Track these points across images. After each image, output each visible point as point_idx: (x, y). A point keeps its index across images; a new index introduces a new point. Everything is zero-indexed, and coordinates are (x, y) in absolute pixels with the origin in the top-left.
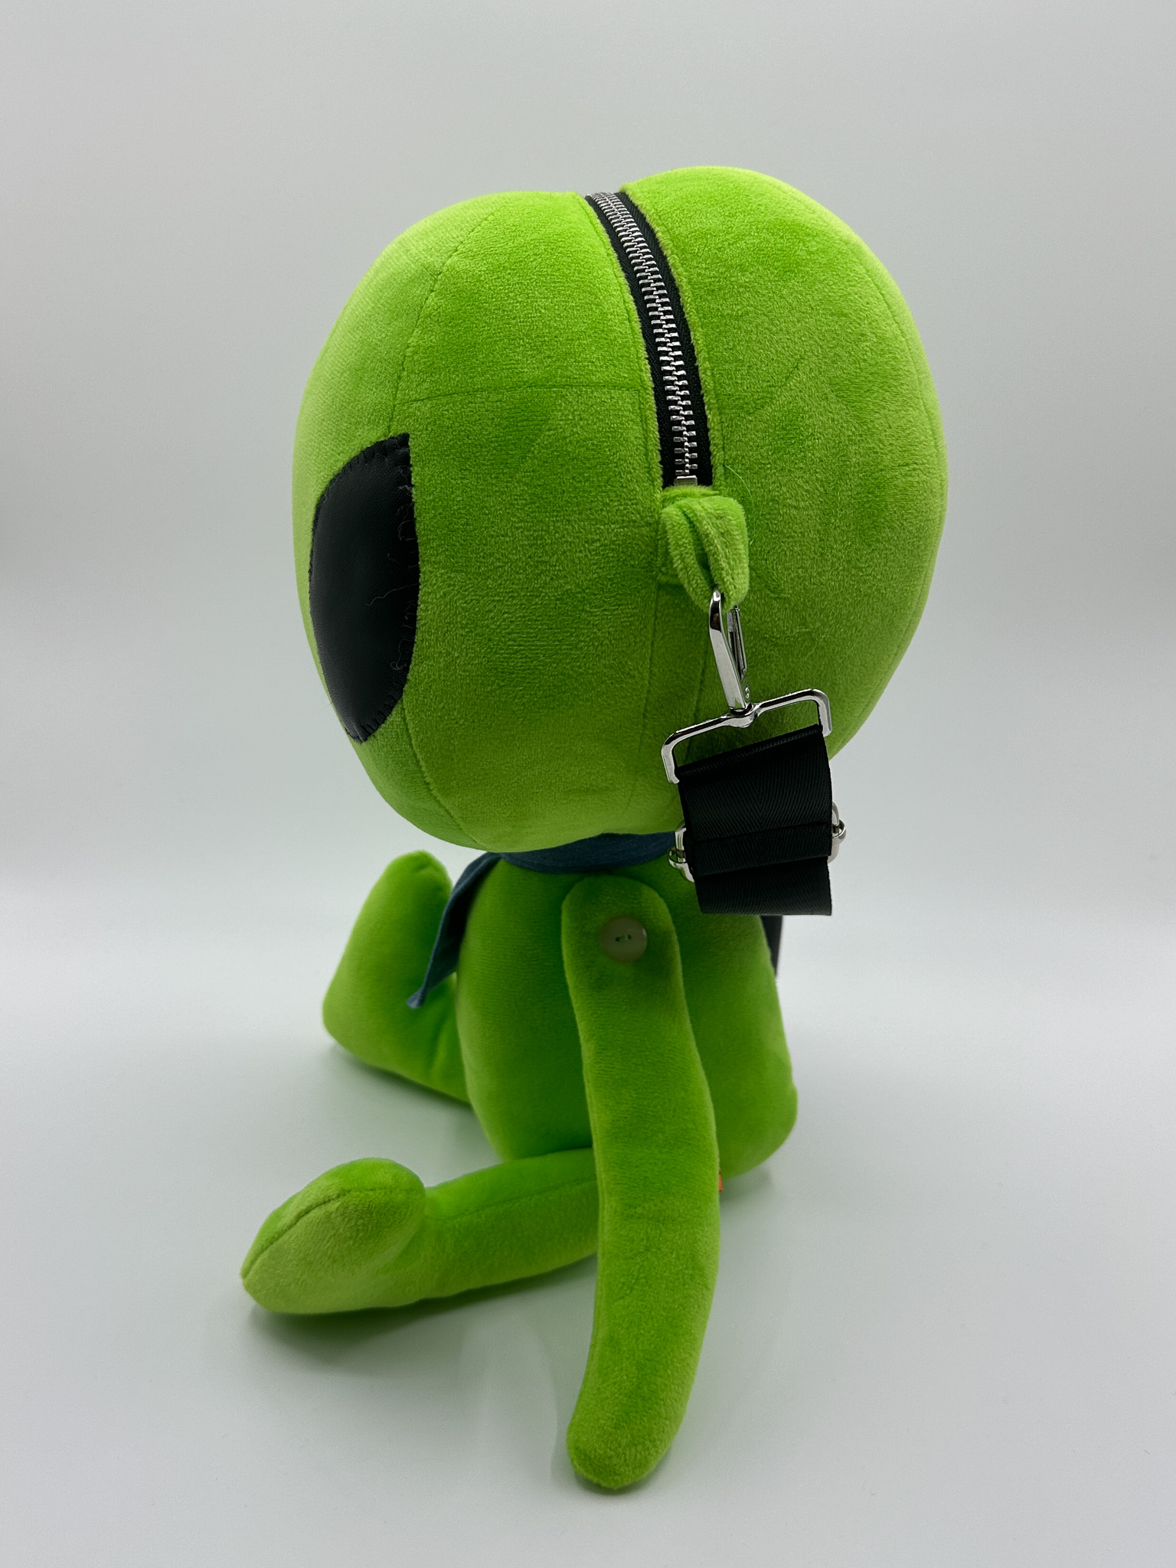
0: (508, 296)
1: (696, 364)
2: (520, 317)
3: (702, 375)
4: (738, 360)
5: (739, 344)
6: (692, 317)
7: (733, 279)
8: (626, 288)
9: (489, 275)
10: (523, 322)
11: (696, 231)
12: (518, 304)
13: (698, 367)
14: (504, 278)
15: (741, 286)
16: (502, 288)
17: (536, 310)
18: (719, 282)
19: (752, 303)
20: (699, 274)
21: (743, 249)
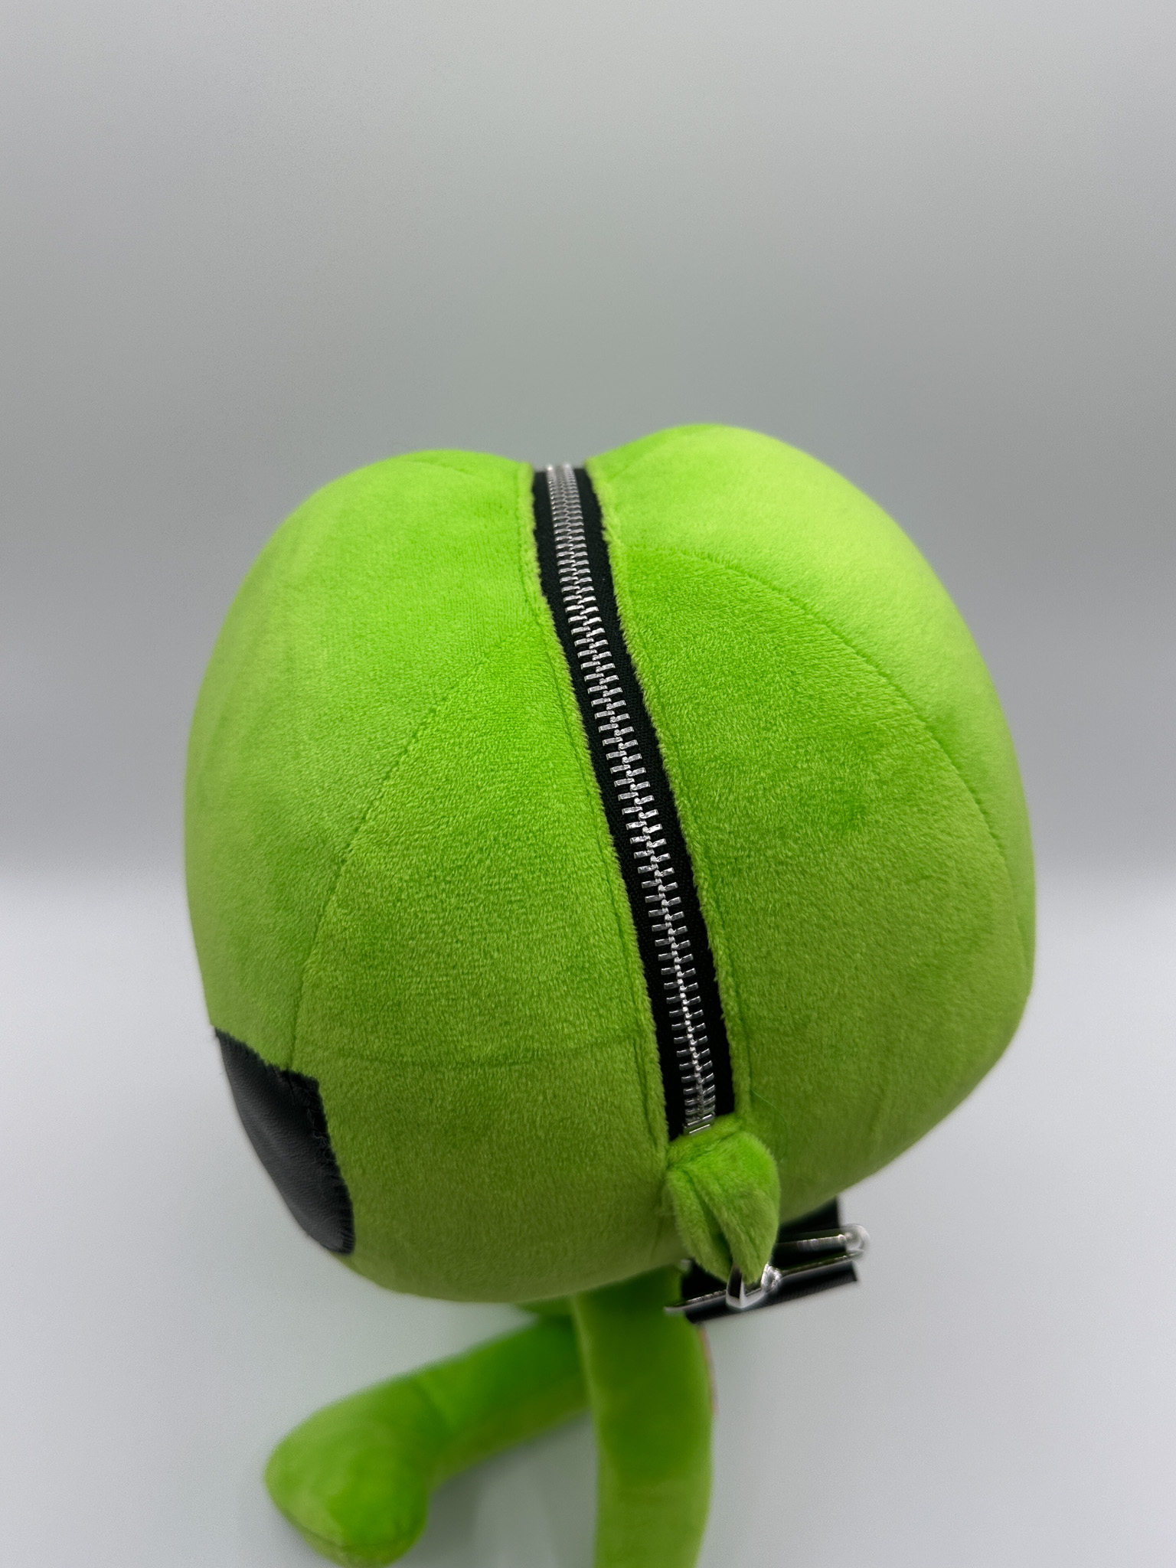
0: (444, 932)
1: (715, 979)
2: (462, 966)
3: (723, 996)
4: (772, 971)
5: (775, 949)
6: (710, 911)
7: (769, 853)
8: (615, 867)
9: (415, 891)
10: (468, 973)
11: (716, 758)
12: (459, 945)
13: (717, 982)
14: (436, 898)
15: (781, 863)
16: (434, 916)
17: (485, 954)
18: (749, 856)
19: (795, 888)
20: (720, 842)
21: (784, 798)
